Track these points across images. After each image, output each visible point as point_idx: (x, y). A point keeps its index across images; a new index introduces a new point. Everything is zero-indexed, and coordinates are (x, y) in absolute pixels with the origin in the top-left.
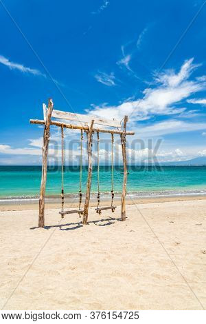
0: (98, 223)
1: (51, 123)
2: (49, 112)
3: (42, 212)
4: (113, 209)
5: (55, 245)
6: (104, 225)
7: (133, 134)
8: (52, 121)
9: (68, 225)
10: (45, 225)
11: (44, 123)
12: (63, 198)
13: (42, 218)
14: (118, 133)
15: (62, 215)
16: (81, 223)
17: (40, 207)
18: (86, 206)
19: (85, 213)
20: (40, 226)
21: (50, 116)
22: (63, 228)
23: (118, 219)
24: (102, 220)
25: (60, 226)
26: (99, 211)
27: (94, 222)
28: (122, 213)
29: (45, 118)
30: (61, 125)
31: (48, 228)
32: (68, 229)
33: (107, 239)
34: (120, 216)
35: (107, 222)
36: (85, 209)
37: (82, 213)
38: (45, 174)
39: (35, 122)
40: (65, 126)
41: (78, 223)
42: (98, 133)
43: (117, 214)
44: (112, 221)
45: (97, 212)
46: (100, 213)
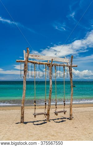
0: (56, 121)
1: (28, 62)
2: (27, 56)
3: (23, 114)
4: (65, 112)
5: (31, 136)
6: (59, 122)
7: (77, 66)
8: (29, 61)
9: (38, 121)
10: (24, 122)
11: (24, 62)
12: (35, 106)
13: (22, 118)
14: (67, 66)
15: (35, 116)
16: (46, 120)
17: (22, 111)
18: (49, 110)
19: (48, 114)
20: (21, 122)
21: (27, 58)
22: (35, 123)
23: (68, 119)
24: (58, 119)
25: (33, 122)
26: (56, 114)
27: (53, 120)
28: (70, 115)
29: (25, 59)
30: (34, 63)
31: (26, 123)
32: (37, 124)
33: (61, 133)
34: (69, 117)
35: (61, 120)
36: (48, 112)
37: (46, 115)
38: (25, 91)
39: (19, 62)
40: (36, 63)
41: (44, 121)
42: (55, 66)
43: (67, 115)
44: (64, 120)
45: (55, 114)
46: (57, 115)
